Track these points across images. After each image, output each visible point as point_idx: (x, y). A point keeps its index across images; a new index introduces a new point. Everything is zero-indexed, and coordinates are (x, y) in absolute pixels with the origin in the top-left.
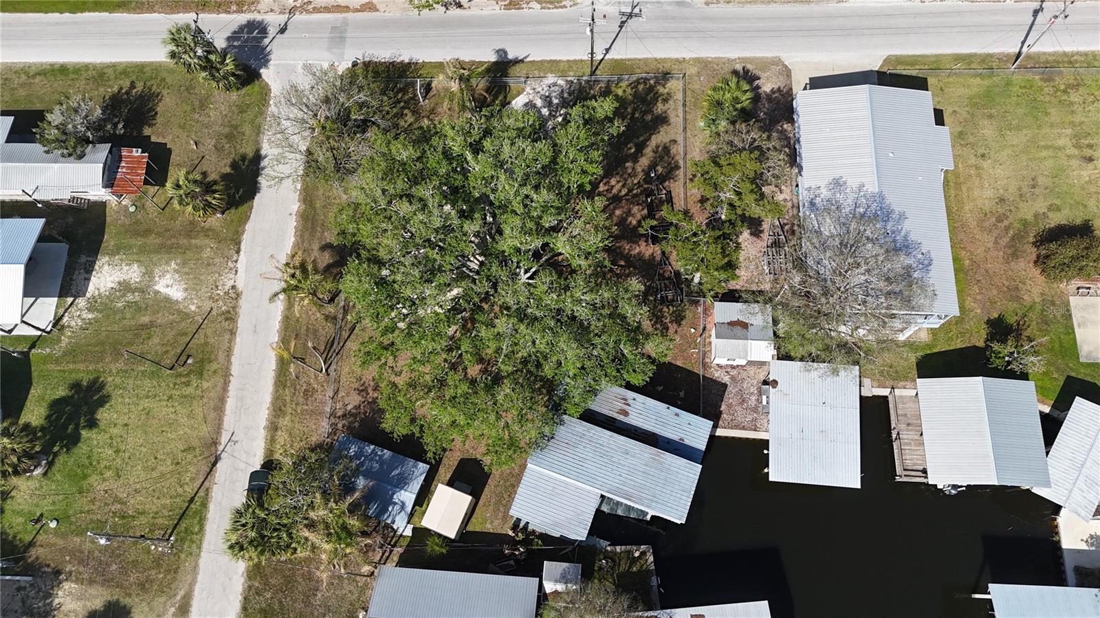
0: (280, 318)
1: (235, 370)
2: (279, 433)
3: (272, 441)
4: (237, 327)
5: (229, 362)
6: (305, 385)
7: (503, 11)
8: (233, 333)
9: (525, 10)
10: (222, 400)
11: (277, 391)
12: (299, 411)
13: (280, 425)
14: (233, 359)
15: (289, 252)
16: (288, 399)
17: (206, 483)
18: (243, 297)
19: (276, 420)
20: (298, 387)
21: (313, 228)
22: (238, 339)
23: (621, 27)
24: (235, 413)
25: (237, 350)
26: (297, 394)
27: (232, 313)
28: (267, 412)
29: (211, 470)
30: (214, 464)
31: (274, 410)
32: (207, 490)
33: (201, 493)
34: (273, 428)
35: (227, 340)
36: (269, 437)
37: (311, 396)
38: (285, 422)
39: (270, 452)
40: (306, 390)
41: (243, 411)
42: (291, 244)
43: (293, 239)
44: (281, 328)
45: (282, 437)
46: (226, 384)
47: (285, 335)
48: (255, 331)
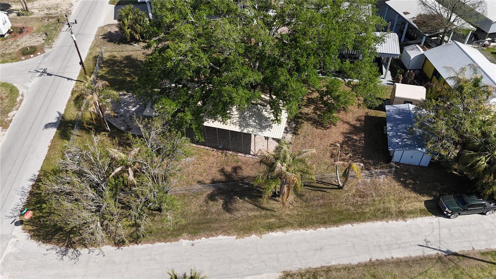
0: (302, 231)
1: (364, 258)
2: (403, 208)
3: (413, 213)
4: (322, 267)
5: (359, 265)
6: (356, 199)
7: (8, 130)
8: (328, 270)
9: (14, 118)
10: (398, 263)
11: (369, 218)
12: (379, 198)
13: (398, 210)
14: (355, 262)
15: (234, 237)
16: (372, 208)
17: (478, 257)
18: (288, 269)
19: (394, 214)
20: (359, 203)
21: (209, 222)
22: (334, 263)
23: (51, 75)
24: (404, 248)
25: (345, 262)
26: (366, 202)
27: (307, 276)
28: (390, 222)
29: (463, 256)
30: (456, 254)
31: (387, 217)
32: (483, 254)
33: (489, 258)
34: (402, 214)
35: (338, 274)
36: (412, 216)
37: (363, 192)
38: (393, 206)
39: (422, 213)
40: (360, 197)
41: (399, 242)
42: (226, 237)
43: (220, 237)
44: (311, 228)
45: (406, 206)
46: (381, 263)
47: (317, 222)
48: (321, 249)
